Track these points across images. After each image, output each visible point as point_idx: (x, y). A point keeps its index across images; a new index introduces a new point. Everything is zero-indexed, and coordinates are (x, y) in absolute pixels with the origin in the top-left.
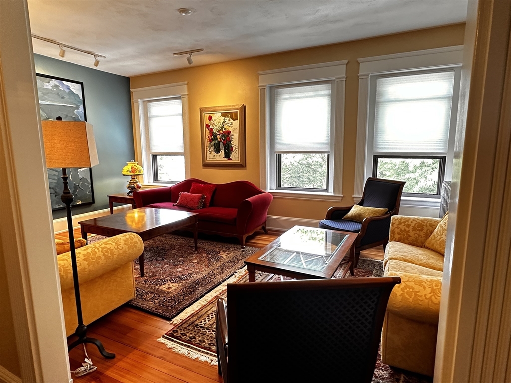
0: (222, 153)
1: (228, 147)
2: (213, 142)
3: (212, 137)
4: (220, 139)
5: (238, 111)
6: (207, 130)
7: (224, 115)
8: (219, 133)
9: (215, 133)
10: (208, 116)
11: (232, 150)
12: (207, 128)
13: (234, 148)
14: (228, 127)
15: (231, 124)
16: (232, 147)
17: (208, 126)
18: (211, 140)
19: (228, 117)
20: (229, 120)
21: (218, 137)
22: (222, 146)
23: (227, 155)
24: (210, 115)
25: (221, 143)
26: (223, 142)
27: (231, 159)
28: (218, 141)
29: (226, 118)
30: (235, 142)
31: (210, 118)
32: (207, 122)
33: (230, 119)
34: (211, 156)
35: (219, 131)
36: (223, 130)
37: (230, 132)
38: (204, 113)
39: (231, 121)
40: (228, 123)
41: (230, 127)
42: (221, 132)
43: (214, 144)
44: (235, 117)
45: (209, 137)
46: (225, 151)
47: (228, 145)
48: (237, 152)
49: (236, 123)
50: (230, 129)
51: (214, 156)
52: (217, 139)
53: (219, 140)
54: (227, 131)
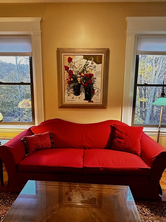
0: (83, 95)
1: (90, 90)
2: (72, 85)
3: (72, 79)
4: (81, 82)
5: (103, 55)
6: (66, 72)
7: (86, 57)
8: (80, 76)
9: (76, 76)
10: (67, 57)
11: (93, 93)
12: (66, 70)
13: (96, 91)
14: (90, 71)
15: (95, 68)
16: (94, 90)
17: (67, 68)
18: (70, 83)
19: (91, 60)
20: (92, 63)
21: (79, 79)
22: (82, 89)
23: (88, 97)
24: (70, 56)
25: (82, 86)
26: (84, 85)
27: (92, 102)
28: (78, 84)
29: (89, 61)
30: (98, 84)
31: (70, 60)
32: (67, 64)
33: (94, 62)
34: (70, 98)
35: (80, 74)
36: (85, 73)
37: (93, 75)
38: (63, 54)
39: (95, 64)
40: (90, 66)
41: (93, 71)
42: (82, 74)
43: (74, 86)
44: (99, 60)
45: (67, 79)
46: (86, 94)
47: (90, 88)
48: (100, 95)
49: (99, 68)
50: (93, 72)
51: (73, 98)
52: (77, 81)
53: (79, 82)
54: (89, 74)
